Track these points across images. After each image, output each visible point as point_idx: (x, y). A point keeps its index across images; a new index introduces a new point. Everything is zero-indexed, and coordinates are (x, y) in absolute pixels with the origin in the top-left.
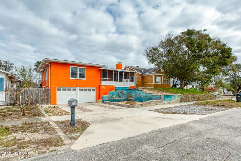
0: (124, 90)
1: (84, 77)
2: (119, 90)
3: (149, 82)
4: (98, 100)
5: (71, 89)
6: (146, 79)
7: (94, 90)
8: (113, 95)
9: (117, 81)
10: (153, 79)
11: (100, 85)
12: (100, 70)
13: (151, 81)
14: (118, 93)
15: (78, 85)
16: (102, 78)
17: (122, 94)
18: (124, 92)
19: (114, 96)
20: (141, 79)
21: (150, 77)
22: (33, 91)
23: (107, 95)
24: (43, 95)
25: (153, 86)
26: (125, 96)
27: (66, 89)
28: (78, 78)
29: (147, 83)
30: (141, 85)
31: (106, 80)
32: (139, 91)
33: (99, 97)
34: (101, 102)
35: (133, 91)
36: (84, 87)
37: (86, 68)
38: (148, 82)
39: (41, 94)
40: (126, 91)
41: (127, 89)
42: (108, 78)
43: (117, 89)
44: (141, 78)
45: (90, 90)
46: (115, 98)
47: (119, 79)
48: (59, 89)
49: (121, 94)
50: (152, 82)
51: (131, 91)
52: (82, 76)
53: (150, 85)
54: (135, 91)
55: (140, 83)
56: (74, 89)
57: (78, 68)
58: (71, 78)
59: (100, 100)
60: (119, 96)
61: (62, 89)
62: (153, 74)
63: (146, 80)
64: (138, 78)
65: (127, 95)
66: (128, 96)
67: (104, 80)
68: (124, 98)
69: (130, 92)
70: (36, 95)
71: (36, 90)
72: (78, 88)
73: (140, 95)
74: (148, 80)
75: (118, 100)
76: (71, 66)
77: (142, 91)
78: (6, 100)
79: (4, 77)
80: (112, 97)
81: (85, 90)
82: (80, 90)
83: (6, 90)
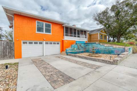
0: (82, 44)
1: (50, 32)
4: (62, 52)
5: (37, 43)
6: (92, 36)
7: (58, 44)
9: (76, 36)
10: (98, 36)
11: (63, 39)
12: (63, 27)
13: (96, 38)
15: (45, 39)
16: (65, 34)
17: (81, 47)
23: (70, 48)
26: (83, 48)
27: (32, 43)
28: (44, 33)
29: (93, 39)
32: (97, 44)
33: (62, 50)
34: (65, 54)
35: (90, 44)
36: (50, 41)
37: (51, 24)
41: (84, 43)
42: (69, 34)
43: (77, 43)
45: (55, 43)
46: (76, 50)
50: (98, 39)
51: (88, 45)
52: (48, 31)
54: (93, 44)
56: (41, 43)
57: (44, 23)
58: (37, 32)
59: (64, 52)
60: (79, 49)
61: (28, 43)
62: (99, 33)
66: (85, 48)
69: (86, 46)
72: (44, 42)
73: (98, 48)
74: (94, 37)
75: (78, 52)
76: (37, 21)
77: (100, 44)
80: (73, 50)
81: (51, 43)
82: (46, 43)
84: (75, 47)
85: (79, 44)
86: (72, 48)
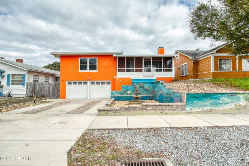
0: (146, 83)
1: (95, 69)
2: (137, 83)
3: (205, 71)
5: (82, 83)
6: (201, 65)
7: (109, 83)
8: (128, 90)
9: (141, 70)
10: (211, 64)
11: (115, 77)
13: (208, 68)
14: (134, 87)
15: (88, 78)
16: (117, 69)
17: (143, 89)
18: (146, 86)
19: (129, 92)
20: (192, 66)
21: (206, 61)
22: (45, 85)
23: (119, 91)
24: (53, 88)
25: (212, 76)
26: (149, 92)
27: (76, 83)
28: (88, 70)
29: (203, 71)
30: (193, 76)
31: (124, 71)
32: (161, 84)
36: (96, 80)
37: (97, 58)
38: (204, 69)
39: (52, 88)
40: (150, 85)
42: (126, 69)
44: (192, 64)
45: (103, 83)
47: (143, 68)
48: (69, 83)
49: (140, 89)
50: (210, 70)
52: (93, 67)
53: (207, 76)
55: (192, 73)
56: (85, 83)
57: (88, 59)
58: (80, 71)
61: (72, 83)
62: (211, 55)
63: (201, 67)
64: (189, 66)
65: (151, 91)
66: (154, 92)
67: (119, 70)
68: (145, 96)
69: (155, 87)
70: (47, 89)
71: (47, 85)
73: (162, 92)
74: (204, 67)
76: (80, 58)
78: (27, 93)
79: (25, 73)
80: (125, 93)
81: (98, 83)
82: (92, 83)
83: (27, 84)
84: (129, 89)
85: (138, 83)
86: (122, 91)
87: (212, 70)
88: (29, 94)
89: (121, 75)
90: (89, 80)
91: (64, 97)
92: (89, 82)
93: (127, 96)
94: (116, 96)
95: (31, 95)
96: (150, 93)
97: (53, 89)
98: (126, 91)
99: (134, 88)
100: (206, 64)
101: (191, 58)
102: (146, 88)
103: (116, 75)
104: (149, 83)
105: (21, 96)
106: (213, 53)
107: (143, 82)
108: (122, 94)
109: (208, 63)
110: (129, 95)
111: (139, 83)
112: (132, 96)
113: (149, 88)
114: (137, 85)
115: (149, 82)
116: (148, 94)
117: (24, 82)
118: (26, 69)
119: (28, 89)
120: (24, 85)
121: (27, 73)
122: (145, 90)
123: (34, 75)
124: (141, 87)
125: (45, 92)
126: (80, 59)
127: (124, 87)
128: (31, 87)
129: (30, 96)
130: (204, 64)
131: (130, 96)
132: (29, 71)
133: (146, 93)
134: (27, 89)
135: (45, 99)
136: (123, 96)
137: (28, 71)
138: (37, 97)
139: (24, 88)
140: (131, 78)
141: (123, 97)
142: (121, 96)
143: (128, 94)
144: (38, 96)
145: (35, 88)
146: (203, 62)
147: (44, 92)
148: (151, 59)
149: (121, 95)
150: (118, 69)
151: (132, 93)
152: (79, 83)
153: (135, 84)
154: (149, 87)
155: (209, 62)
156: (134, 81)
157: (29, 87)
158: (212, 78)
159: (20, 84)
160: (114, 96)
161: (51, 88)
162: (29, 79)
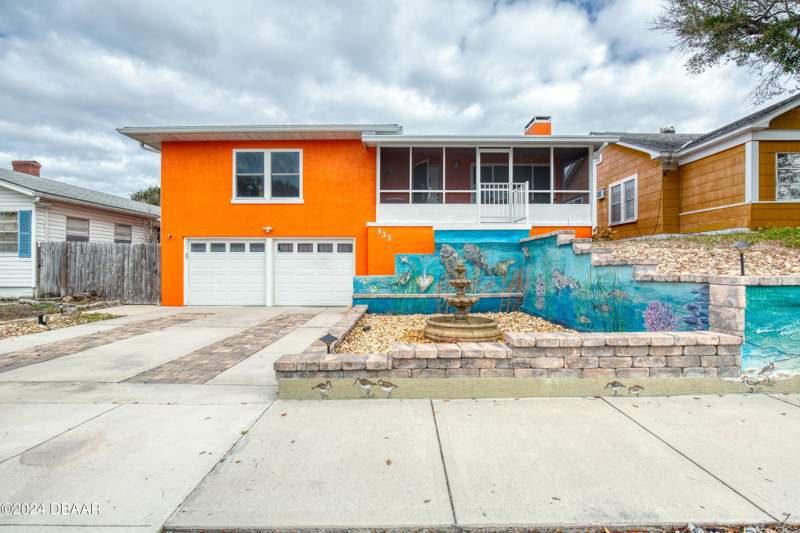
0: (490, 246)
1: (294, 192)
2: (454, 246)
3: (717, 201)
5: (243, 245)
6: (695, 182)
7: (345, 248)
8: (419, 273)
9: (468, 199)
10: (743, 174)
11: (369, 224)
13: (727, 192)
15: (267, 229)
17: (477, 269)
18: (492, 258)
20: (659, 187)
21: (719, 165)
22: (104, 250)
24: (137, 266)
25: (747, 219)
26: (503, 280)
27: (223, 245)
28: (267, 197)
29: (704, 203)
30: (661, 221)
31: (403, 199)
32: (561, 245)
36: (298, 236)
37: (301, 151)
38: (711, 195)
39: (131, 265)
42: (411, 191)
44: (660, 178)
45: (325, 248)
46: (428, 290)
47: (479, 191)
48: (198, 247)
50: (741, 195)
52: (284, 188)
53: (726, 218)
55: (657, 213)
56: (258, 248)
57: (267, 155)
58: (235, 200)
61: (208, 247)
62: (749, 137)
63: (697, 190)
64: (647, 186)
65: (510, 278)
67: (385, 199)
68: (488, 295)
70: (114, 269)
71: (114, 251)
74: (708, 186)
76: (235, 151)
77: (571, 245)
78: (38, 281)
79: (29, 207)
80: (408, 284)
81: (305, 248)
82: (284, 248)
83: (39, 250)
84: (425, 272)
85: (460, 248)
86: (396, 277)
87: (751, 195)
88: (48, 286)
89: (391, 216)
90: (270, 234)
91: (177, 300)
92: (269, 243)
93: (417, 295)
94: (375, 296)
95: (55, 290)
96: (507, 286)
97: (135, 268)
98: (412, 278)
99: (442, 264)
100: (722, 174)
101: (654, 154)
102: (490, 268)
103: (373, 219)
104: (501, 245)
105: (16, 294)
106: (754, 131)
107: (478, 241)
108: (396, 288)
109: (729, 172)
110: (426, 292)
111: (462, 246)
112: (435, 295)
113: (504, 267)
114: (456, 255)
115: (504, 241)
116: (496, 288)
117: (26, 240)
118: (30, 193)
119: (44, 270)
120: (25, 252)
121: (38, 207)
122: (487, 274)
123: (69, 218)
124: (473, 262)
125: (107, 279)
126: (237, 153)
127: (405, 263)
128: (53, 258)
129: (51, 295)
130: (711, 176)
131: (429, 295)
132: (43, 200)
133: (489, 286)
134: (39, 266)
135: (101, 307)
136: (399, 295)
137: (38, 199)
138: (76, 299)
139: (25, 265)
140: (431, 227)
141: (401, 299)
142: (392, 295)
143: (419, 289)
144: (77, 295)
145: (67, 266)
146: (709, 168)
147: (102, 278)
148: (507, 154)
149: (393, 291)
150: (382, 194)
151: (436, 286)
152: (232, 245)
153: (450, 248)
154: (502, 262)
155: (733, 165)
156: (444, 240)
157: (47, 260)
158: (746, 230)
159: (10, 249)
160: (366, 296)
161: (129, 265)
162: (49, 230)
